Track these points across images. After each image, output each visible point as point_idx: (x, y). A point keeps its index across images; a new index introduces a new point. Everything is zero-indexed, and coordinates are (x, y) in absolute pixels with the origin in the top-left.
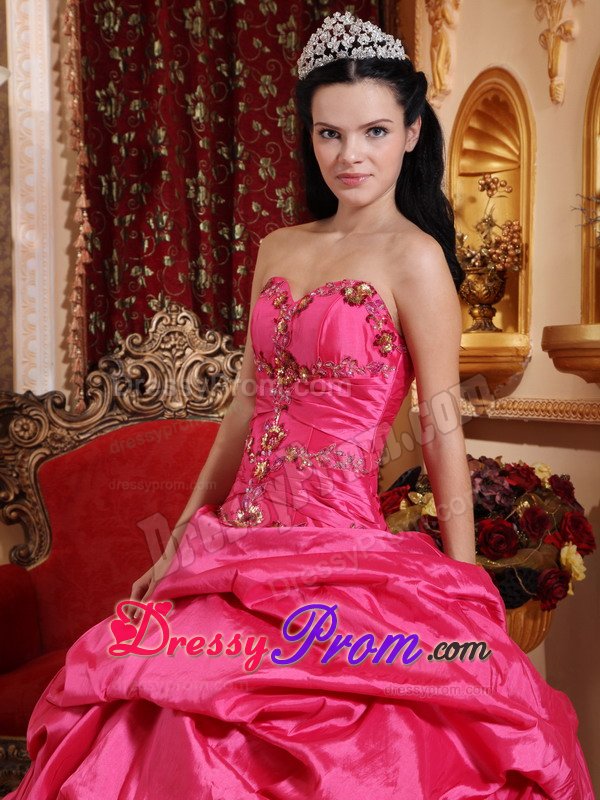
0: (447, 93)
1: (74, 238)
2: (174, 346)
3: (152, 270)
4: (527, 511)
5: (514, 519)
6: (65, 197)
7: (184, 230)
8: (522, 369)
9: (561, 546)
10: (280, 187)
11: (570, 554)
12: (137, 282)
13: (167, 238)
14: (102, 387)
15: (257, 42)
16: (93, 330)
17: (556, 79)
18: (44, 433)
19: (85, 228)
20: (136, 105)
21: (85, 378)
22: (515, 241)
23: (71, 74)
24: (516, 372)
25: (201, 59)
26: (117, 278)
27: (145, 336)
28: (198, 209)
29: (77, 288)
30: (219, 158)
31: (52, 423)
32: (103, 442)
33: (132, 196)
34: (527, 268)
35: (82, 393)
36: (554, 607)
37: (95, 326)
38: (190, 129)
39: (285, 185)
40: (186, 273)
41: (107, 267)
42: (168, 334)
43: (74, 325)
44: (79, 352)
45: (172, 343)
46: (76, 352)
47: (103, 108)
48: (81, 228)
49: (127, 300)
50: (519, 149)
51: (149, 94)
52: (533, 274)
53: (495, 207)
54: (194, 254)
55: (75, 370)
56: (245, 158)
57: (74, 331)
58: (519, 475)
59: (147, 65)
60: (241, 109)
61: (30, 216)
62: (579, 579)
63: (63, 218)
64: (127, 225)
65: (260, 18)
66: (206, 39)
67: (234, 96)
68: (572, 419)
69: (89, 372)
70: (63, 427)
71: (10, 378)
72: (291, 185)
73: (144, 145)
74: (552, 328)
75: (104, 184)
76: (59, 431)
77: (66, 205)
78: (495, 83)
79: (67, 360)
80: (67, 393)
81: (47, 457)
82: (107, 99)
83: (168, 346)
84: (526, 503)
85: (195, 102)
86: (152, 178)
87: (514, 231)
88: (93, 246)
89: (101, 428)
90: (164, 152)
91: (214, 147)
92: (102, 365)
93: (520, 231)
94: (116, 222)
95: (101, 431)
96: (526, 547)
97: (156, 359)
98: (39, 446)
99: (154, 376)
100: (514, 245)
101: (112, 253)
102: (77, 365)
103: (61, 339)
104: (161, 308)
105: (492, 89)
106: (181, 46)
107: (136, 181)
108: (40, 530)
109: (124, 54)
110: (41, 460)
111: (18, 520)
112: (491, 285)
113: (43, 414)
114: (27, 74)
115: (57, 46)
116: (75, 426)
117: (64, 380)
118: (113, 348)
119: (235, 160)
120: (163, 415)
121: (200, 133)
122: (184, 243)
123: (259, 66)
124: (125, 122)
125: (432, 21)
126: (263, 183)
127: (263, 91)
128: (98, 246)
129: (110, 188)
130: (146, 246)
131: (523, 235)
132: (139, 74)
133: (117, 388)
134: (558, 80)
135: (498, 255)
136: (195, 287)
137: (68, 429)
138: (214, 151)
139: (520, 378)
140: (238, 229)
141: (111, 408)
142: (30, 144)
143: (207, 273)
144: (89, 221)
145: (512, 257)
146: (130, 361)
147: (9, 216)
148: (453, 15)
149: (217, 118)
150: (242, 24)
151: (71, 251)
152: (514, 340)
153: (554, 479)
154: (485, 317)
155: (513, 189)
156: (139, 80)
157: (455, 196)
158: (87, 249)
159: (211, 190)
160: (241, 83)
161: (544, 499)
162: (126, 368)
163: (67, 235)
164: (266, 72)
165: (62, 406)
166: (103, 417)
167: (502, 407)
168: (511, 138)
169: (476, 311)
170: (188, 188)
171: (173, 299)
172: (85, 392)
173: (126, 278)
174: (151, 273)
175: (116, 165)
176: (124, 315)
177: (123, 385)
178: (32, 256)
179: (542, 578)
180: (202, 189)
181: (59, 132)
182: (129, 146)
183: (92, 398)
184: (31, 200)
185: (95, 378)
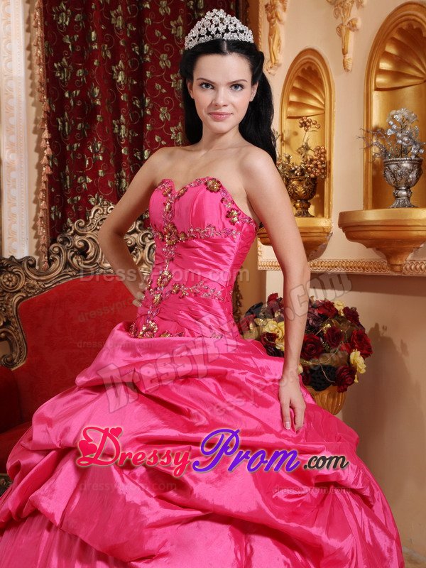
0: (279, 65)
1: (41, 158)
3: (91, 179)
4: (329, 330)
5: (321, 335)
6: (35, 132)
7: (112, 153)
8: (327, 241)
9: (351, 352)
10: (173, 126)
11: (356, 357)
12: (82, 188)
13: (101, 158)
14: (59, 254)
15: (158, 33)
16: (53, 217)
17: (347, 55)
18: (22, 283)
19: (48, 152)
20: (80, 72)
21: (48, 248)
22: (322, 159)
23: (38, 52)
24: (322, 243)
25: (121, 44)
26: (68, 184)
27: (87, 221)
28: (121, 140)
29: (43, 190)
30: (133, 108)
31: (27, 276)
32: (60, 289)
33: (78, 131)
34: (329, 176)
35: (46, 258)
36: (346, 390)
37: (55, 215)
38: (116, 89)
39: (176, 125)
40: (113, 181)
41: (63, 177)
42: (102, 220)
43: (41, 214)
44: (44, 231)
46: (42, 231)
47: (59, 75)
48: (45, 152)
49: (75, 198)
50: (324, 100)
51: (88, 65)
52: (334, 180)
53: (310, 137)
54: (118, 169)
55: (42, 243)
56: (150, 107)
57: (41, 218)
58: (325, 308)
59: (87, 47)
60: (148, 75)
61: (12, 144)
62: (361, 372)
63: (34, 145)
64: (75, 150)
65: (159, 17)
66: (125, 30)
67: (144, 67)
68: (358, 271)
69: (51, 244)
70: (34, 279)
71: (1, 248)
72: (180, 125)
73: (85, 99)
74: (344, 213)
75: (60, 123)
76: (32, 282)
77: (36, 137)
78: (309, 58)
79: (37, 236)
80: (37, 258)
81: (24, 298)
82: (61, 69)
84: (329, 325)
85: (118, 71)
86: (91, 120)
87: (322, 153)
88: (53, 163)
89: (59, 280)
90: (98, 103)
91: (130, 99)
92: (59, 239)
93: (325, 152)
94: (68, 148)
95: (59, 282)
96: (328, 352)
97: (94, 236)
98: (19, 291)
99: (92, 247)
100: (321, 161)
101: (65, 168)
102: (44, 240)
103: (33, 223)
104: (97, 204)
105: (307, 62)
106: (109, 34)
107: (80, 122)
108: (20, 345)
109: (72, 40)
110: (20, 301)
111: (6, 338)
112: (307, 187)
113: (21, 271)
114: (10, 52)
115: (29, 34)
116: (42, 278)
117: (34, 250)
118: (68, 228)
119: (144, 109)
120: (98, 271)
121: (121, 91)
122: (111, 162)
123: (159, 48)
124: (73, 84)
125: (269, 19)
126: (162, 123)
127: (162, 64)
128: (56, 164)
129: (64, 126)
130: (87, 163)
131: (327, 155)
132: (82, 53)
133: (70, 254)
134: (348, 56)
135: (312, 168)
136: (119, 189)
137: (37, 281)
138: (131, 102)
139: (326, 246)
140: (146, 153)
141: (65, 267)
142: (12, 97)
143: (127, 181)
144: (50, 147)
145: (320, 170)
146: (77, 237)
148: (283, 15)
149: (132, 81)
150: (148, 21)
151: (39, 167)
152: (322, 222)
153: (346, 310)
154: (303, 208)
155: (321, 126)
156: (82, 57)
157: (284, 131)
158: (49, 166)
159: (129, 127)
160: (148, 59)
161: (340, 322)
162: (74, 241)
163: (36, 156)
164: (164, 52)
165: (33, 266)
166: (60, 273)
167: (314, 265)
168: (319, 94)
169: (298, 204)
170: (114, 126)
171: (105, 197)
172: (48, 257)
173: (75, 184)
174: (90, 181)
175: (68, 111)
176: (73, 208)
177: (73, 253)
178: (14, 169)
179: (338, 372)
180: (123, 127)
181: (30, 90)
182: (76, 99)
183: (53, 261)
184: (13, 133)
185: (55, 248)
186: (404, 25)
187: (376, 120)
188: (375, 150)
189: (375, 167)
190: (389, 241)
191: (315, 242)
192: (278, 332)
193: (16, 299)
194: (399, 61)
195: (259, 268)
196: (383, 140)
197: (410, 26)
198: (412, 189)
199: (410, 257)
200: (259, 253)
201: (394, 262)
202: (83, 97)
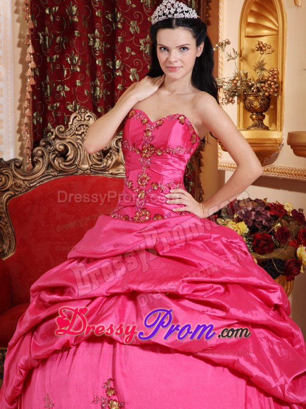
1: (25, 70)
2: (83, 133)
3: (69, 87)
4: (279, 229)
5: (272, 233)
6: (19, 45)
7: (88, 65)
8: (278, 150)
9: (298, 247)
10: (142, 38)
11: (302, 251)
12: (60, 95)
13: (78, 70)
14: (42, 156)
16: (35, 122)
18: (10, 183)
19: (32, 65)
21: (32, 151)
22: (275, 80)
24: (275, 152)
26: (49, 92)
27: (66, 126)
28: (95, 52)
29: (27, 100)
30: (106, 21)
31: (15, 177)
32: (43, 188)
33: (57, 44)
34: (281, 95)
35: (30, 159)
36: (293, 279)
37: (37, 121)
38: (91, 6)
39: (145, 37)
40: (89, 90)
41: (44, 86)
42: (80, 126)
43: (26, 120)
44: (28, 136)
45: (82, 131)
48: (30, 65)
49: (55, 105)
52: (285, 98)
53: (265, 59)
54: (93, 78)
55: (26, 146)
56: (121, 21)
57: (26, 124)
58: (276, 209)
63: (18, 57)
64: (54, 61)
69: (35, 147)
70: (21, 179)
72: (148, 37)
73: (64, 15)
74: (292, 133)
75: (41, 37)
76: (18, 181)
77: (20, 50)
79: (21, 139)
80: (21, 159)
81: (12, 196)
83: (80, 133)
84: (279, 224)
86: (70, 35)
87: (274, 74)
88: (35, 73)
89: (42, 179)
90: (76, 19)
91: (104, 15)
92: (42, 143)
93: (278, 74)
94: (48, 60)
95: (42, 181)
96: (279, 248)
97: (73, 140)
98: (8, 190)
99: (72, 150)
100: (275, 82)
101: (46, 78)
102: (28, 143)
103: (18, 127)
104: (75, 110)
107: (59, 35)
108: (9, 238)
110: (9, 198)
112: (262, 102)
113: (10, 172)
116: (27, 178)
117: (19, 151)
118: (47, 133)
119: (116, 23)
120: (77, 172)
121: (96, 7)
122: (87, 72)
126: (132, 36)
128: (38, 74)
129: (45, 40)
130: (65, 74)
131: (280, 76)
133: (52, 157)
135: (266, 88)
136: (94, 98)
137: (24, 180)
139: (278, 155)
140: (118, 63)
141: (47, 168)
143: (100, 89)
144: (34, 60)
145: (274, 89)
146: (58, 141)
151: (23, 77)
152: (274, 135)
153: (294, 211)
154: (259, 120)
155: (275, 50)
157: (243, 48)
158: (33, 77)
159: (102, 40)
161: (289, 222)
162: (56, 145)
163: (20, 68)
165: (19, 167)
166: (43, 173)
167: (268, 170)
168: (273, 16)
169: (254, 117)
170: (89, 39)
171: (82, 105)
172: (32, 158)
173: (54, 92)
174: (68, 89)
175: (48, 26)
176: (53, 113)
177: (54, 155)
179: (286, 265)
180: (97, 40)
181: (15, 8)
182: (55, 15)
183: (36, 162)
185: (38, 150)
191: (269, 151)
192: (237, 231)
193: (5, 197)
195: (219, 168)
200: (219, 155)
202: (61, 13)
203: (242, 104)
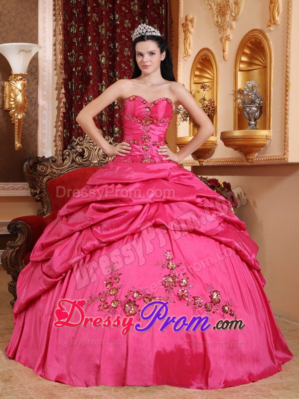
0: (189, 56)
1: (59, 103)
6: (56, 89)
8: (215, 148)
14: (69, 155)
15: (123, 37)
16: (65, 136)
17: (225, 53)
18: (49, 171)
19: (64, 100)
20: (81, 58)
21: (63, 152)
22: (212, 105)
23: (59, 47)
24: (212, 149)
25: (104, 42)
27: (84, 138)
29: (60, 121)
30: (110, 76)
31: (51, 167)
32: (69, 174)
33: (79, 89)
34: (216, 114)
35: (61, 157)
37: (66, 134)
38: (100, 66)
41: (70, 114)
43: (59, 133)
46: (60, 143)
47: (70, 59)
48: (62, 100)
49: (77, 125)
50: (213, 75)
51: (86, 54)
53: (207, 94)
55: (59, 150)
57: (59, 136)
58: (213, 182)
59: (86, 44)
60: (118, 59)
61: (45, 96)
63: (56, 96)
64: (77, 99)
65: (124, 28)
66: (106, 35)
67: (115, 55)
68: (231, 163)
69: (64, 150)
71: (36, 152)
73: (84, 72)
75: (70, 85)
76: (54, 170)
77: (57, 92)
78: (206, 53)
79: (56, 146)
80: (56, 158)
81: (50, 179)
82: (71, 56)
85: (102, 57)
86: (86, 83)
87: (212, 102)
88: (65, 106)
91: (108, 72)
92: (69, 148)
93: (214, 102)
94: (74, 98)
95: (68, 170)
97: (88, 146)
98: (47, 175)
99: (87, 152)
100: (212, 107)
101: (72, 109)
102: (60, 148)
103: (54, 139)
105: (205, 55)
106: (97, 37)
107: (81, 84)
108: (47, 204)
109: (77, 40)
110: (48, 180)
111: (40, 200)
113: (49, 164)
114: (45, 47)
115: (55, 38)
116: (60, 168)
117: (55, 153)
118: (72, 142)
119: (115, 77)
120: (90, 165)
121: (103, 68)
123: (124, 45)
124: (77, 64)
125: (184, 31)
127: (125, 54)
128: (67, 106)
129: (72, 86)
131: (215, 103)
132: (82, 48)
135: (207, 110)
136: (101, 121)
137: (57, 170)
138: (108, 74)
139: (214, 151)
141: (72, 163)
142: (45, 71)
143: (105, 116)
144: (65, 97)
145: (211, 111)
146: (79, 146)
147: (37, 95)
148: (192, 30)
149: (109, 63)
150: (118, 31)
151: (58, 108)
152: (212, 138)
153: (224, 183)
155: (212, 88)
156: (83, 49)
157: (192, 90)
160: (118, 51)
162: (77, 149)
163: (57, 102)
164: (126, 47)
165: (55, 161)
166: (69, 165)
167: (208, 162)
168: (211, 71)
170: (99, 87)
172: (63, 157)
175: (74, 78)
176: (76, 130)
177: (76, 155)
178: (45, 109)
180: (104, 87)
181: (55, 67)
182: (79, 72)
183: (65, 159)
184: (45, 90)
185: (66, 152)
186: (253, 40)
187: (240, 86)
188: (239, 101)
189: (239, 109)
190: (245, 146)
191: (209, 149)
194: (251, 57)
196: (243, 96)
197: (256, 40)
198: (257, 121)
199: (256, 155)
201: (248, 157)
203: (192, 124)
